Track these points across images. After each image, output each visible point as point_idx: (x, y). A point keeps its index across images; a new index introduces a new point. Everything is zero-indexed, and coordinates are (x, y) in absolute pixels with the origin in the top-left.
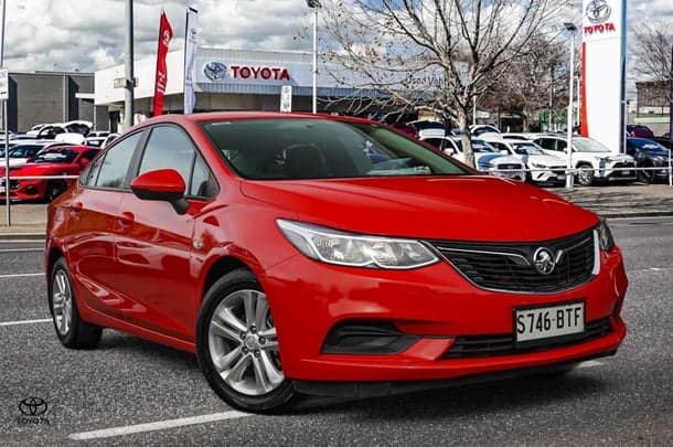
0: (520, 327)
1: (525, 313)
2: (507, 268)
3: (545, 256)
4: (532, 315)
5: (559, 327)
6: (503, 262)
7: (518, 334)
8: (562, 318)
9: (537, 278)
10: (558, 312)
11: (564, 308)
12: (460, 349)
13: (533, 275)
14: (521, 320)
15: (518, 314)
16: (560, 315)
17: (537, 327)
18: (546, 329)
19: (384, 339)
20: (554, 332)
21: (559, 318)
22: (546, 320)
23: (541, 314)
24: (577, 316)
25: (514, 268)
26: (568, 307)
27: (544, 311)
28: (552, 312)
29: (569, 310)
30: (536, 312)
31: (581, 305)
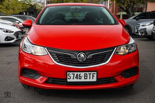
0: (68, 77)
1: (71, 73)
2: (68, 58)
3: (82, 55)
4: (74, 74)
5: (85, 79)
6: (67, 56)
7: (68, 79)
8: (87, 76)
9: (77, 63)
10: (85, 74)
11: (88, 73)
12: (51, 81)
13: (76, 62)
14: (69, 75)
15: (68, 73)
16: (86, 75)
17: (76, 78)
18: (79, 79)
19: (34, 74)
20: (83, 80)
21: (85, 76)
22: (79, 76)
23: (77, 74)
24: (93, 76)
25: (71, 59)
26: (90, 73)
27: (79, 73)
28: (82, 74)
29: (90, 74)
30: (76, 73)
31: (96, 73)
